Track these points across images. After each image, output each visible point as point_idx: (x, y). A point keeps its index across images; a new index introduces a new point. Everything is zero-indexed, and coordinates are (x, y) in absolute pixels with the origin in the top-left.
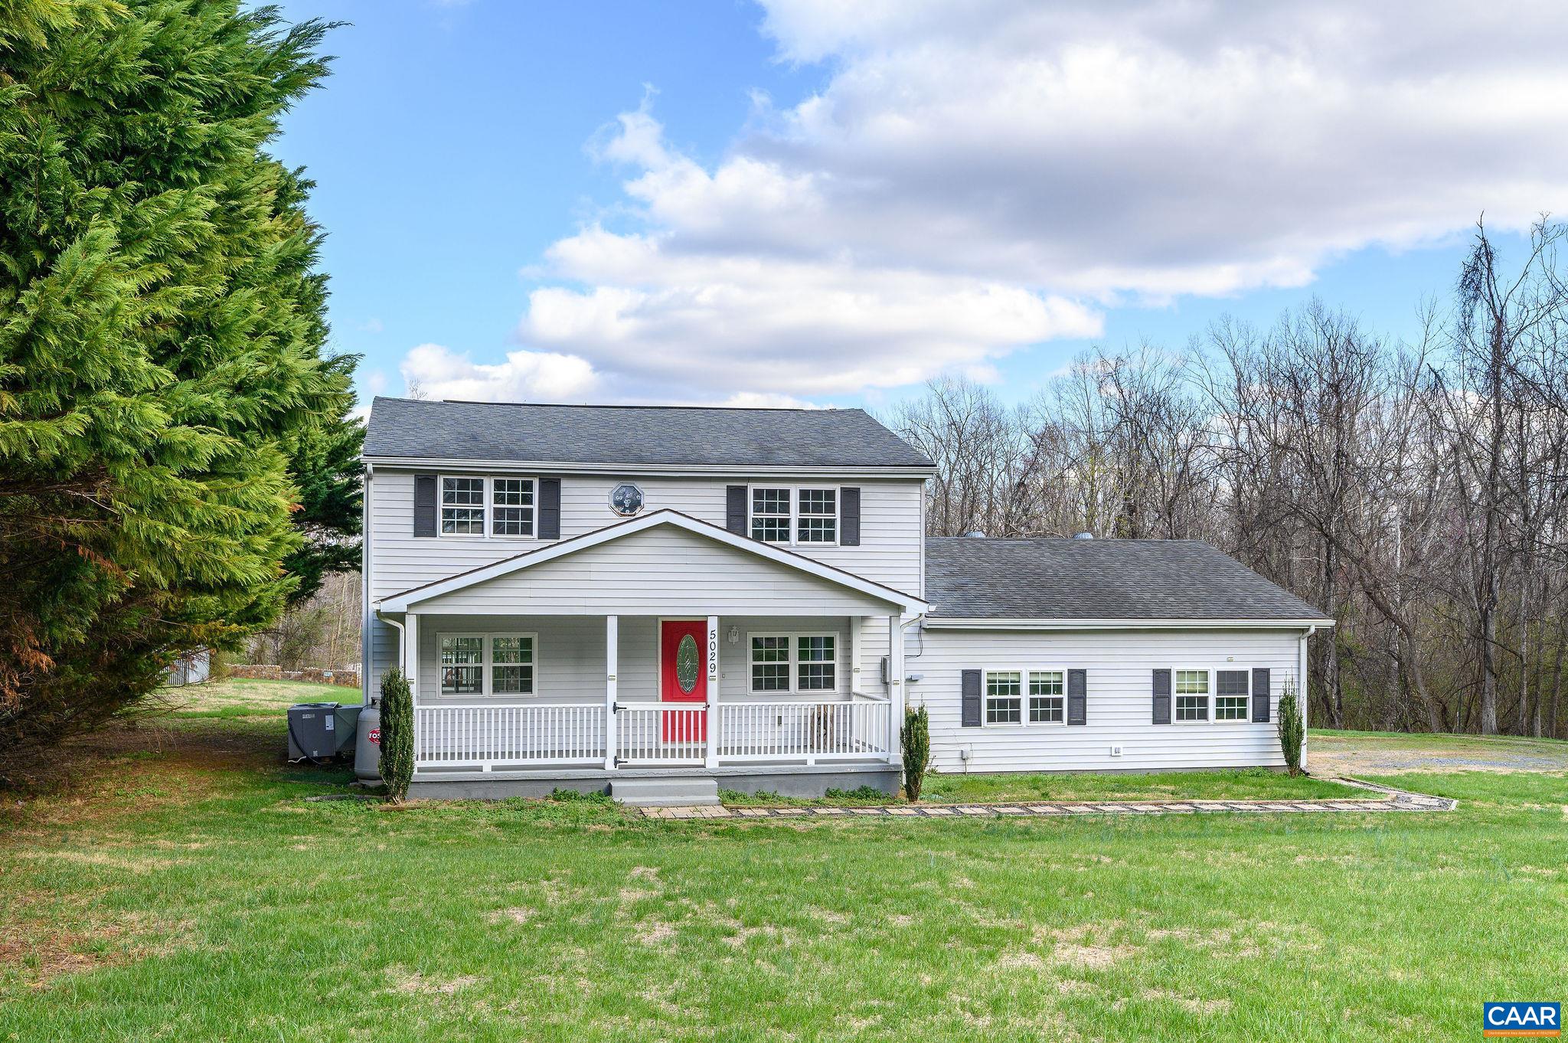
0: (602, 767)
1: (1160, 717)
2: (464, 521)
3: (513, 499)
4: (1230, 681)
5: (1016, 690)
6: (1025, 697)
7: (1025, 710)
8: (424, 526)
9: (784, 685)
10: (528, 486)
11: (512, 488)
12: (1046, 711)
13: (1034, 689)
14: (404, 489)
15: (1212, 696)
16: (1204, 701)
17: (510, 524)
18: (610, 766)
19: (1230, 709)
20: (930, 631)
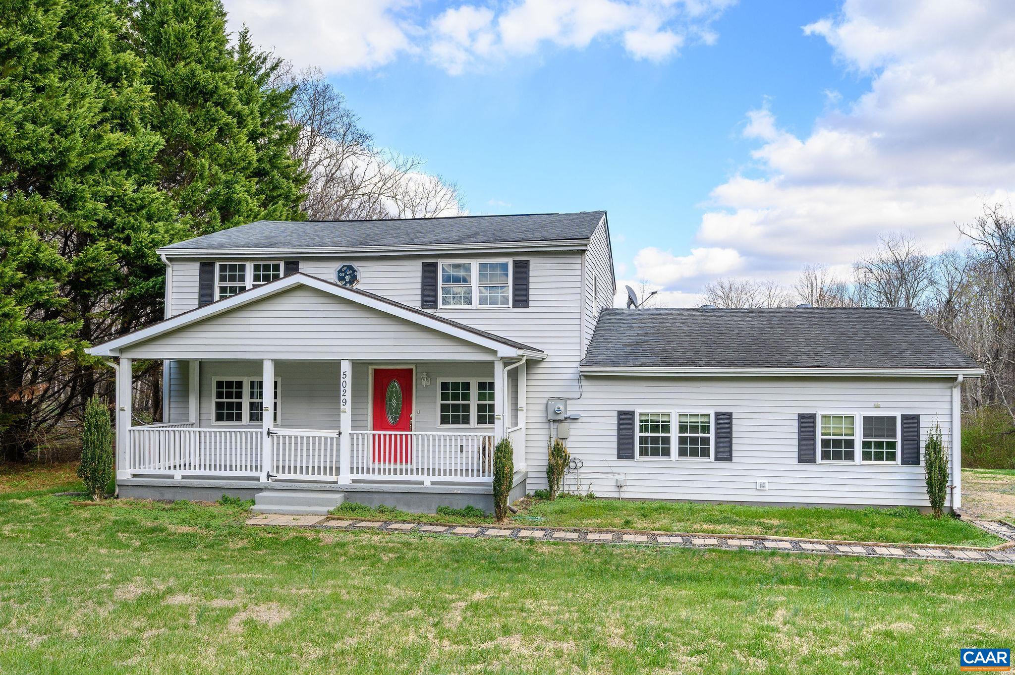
0: (258, 479)
1: (806, 456)
4: (878, 427)
5: (666, 428)
6: (674, 435)
7: (674, 447)
9: (467, 421)
12: (692, 448)
13: (683, 429)
15: (858, 439)
16: (850, 444)
18: (263, 479)
19: (877, 451)
20: (588, 377)
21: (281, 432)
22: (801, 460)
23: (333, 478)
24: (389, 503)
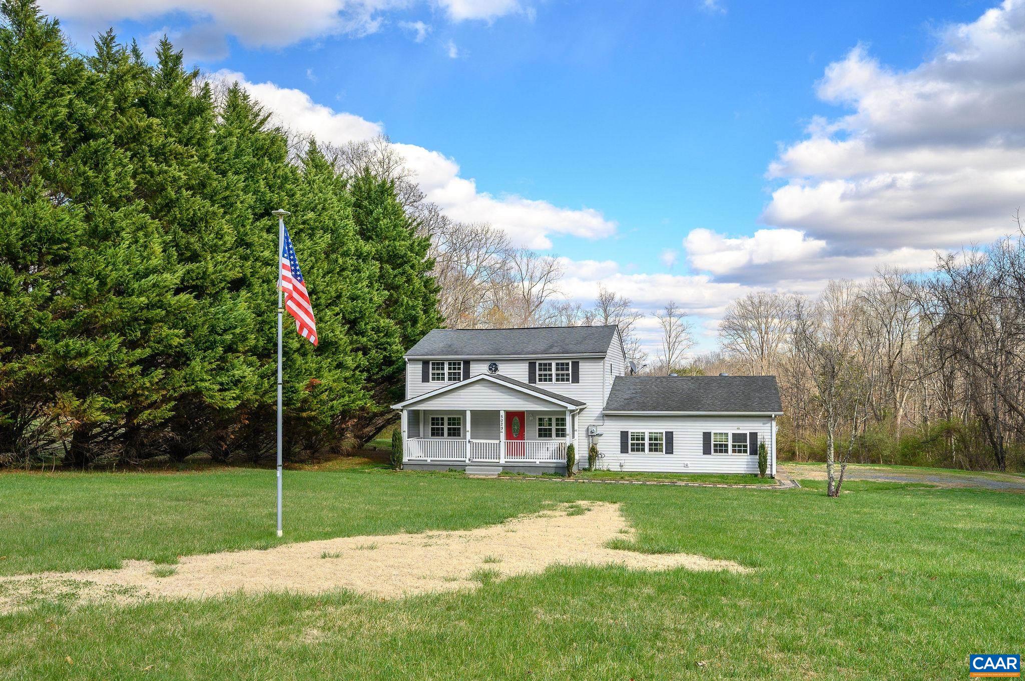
0: (465, 461)
1: (707, 451)
2: (439, 377)
3: (454, 369)
4: (739, 438)
5: (643, 439)
6: (647, 442)
7: (647, 447)
8: (425, 379)
9: (550, 436)
10: (459, 364)
11: (454, 364)
12: (655, 448)
13: (651, 439)
14: (419, 367)
15: (730, 443)
16: (726, 446)
17: (454, 377)
18: (467, 461)
19: (738, 449)
20: (607, 416)
21: (474, 441)
22: (704, 453)
23: (497, 461)
24: (521, 471)
